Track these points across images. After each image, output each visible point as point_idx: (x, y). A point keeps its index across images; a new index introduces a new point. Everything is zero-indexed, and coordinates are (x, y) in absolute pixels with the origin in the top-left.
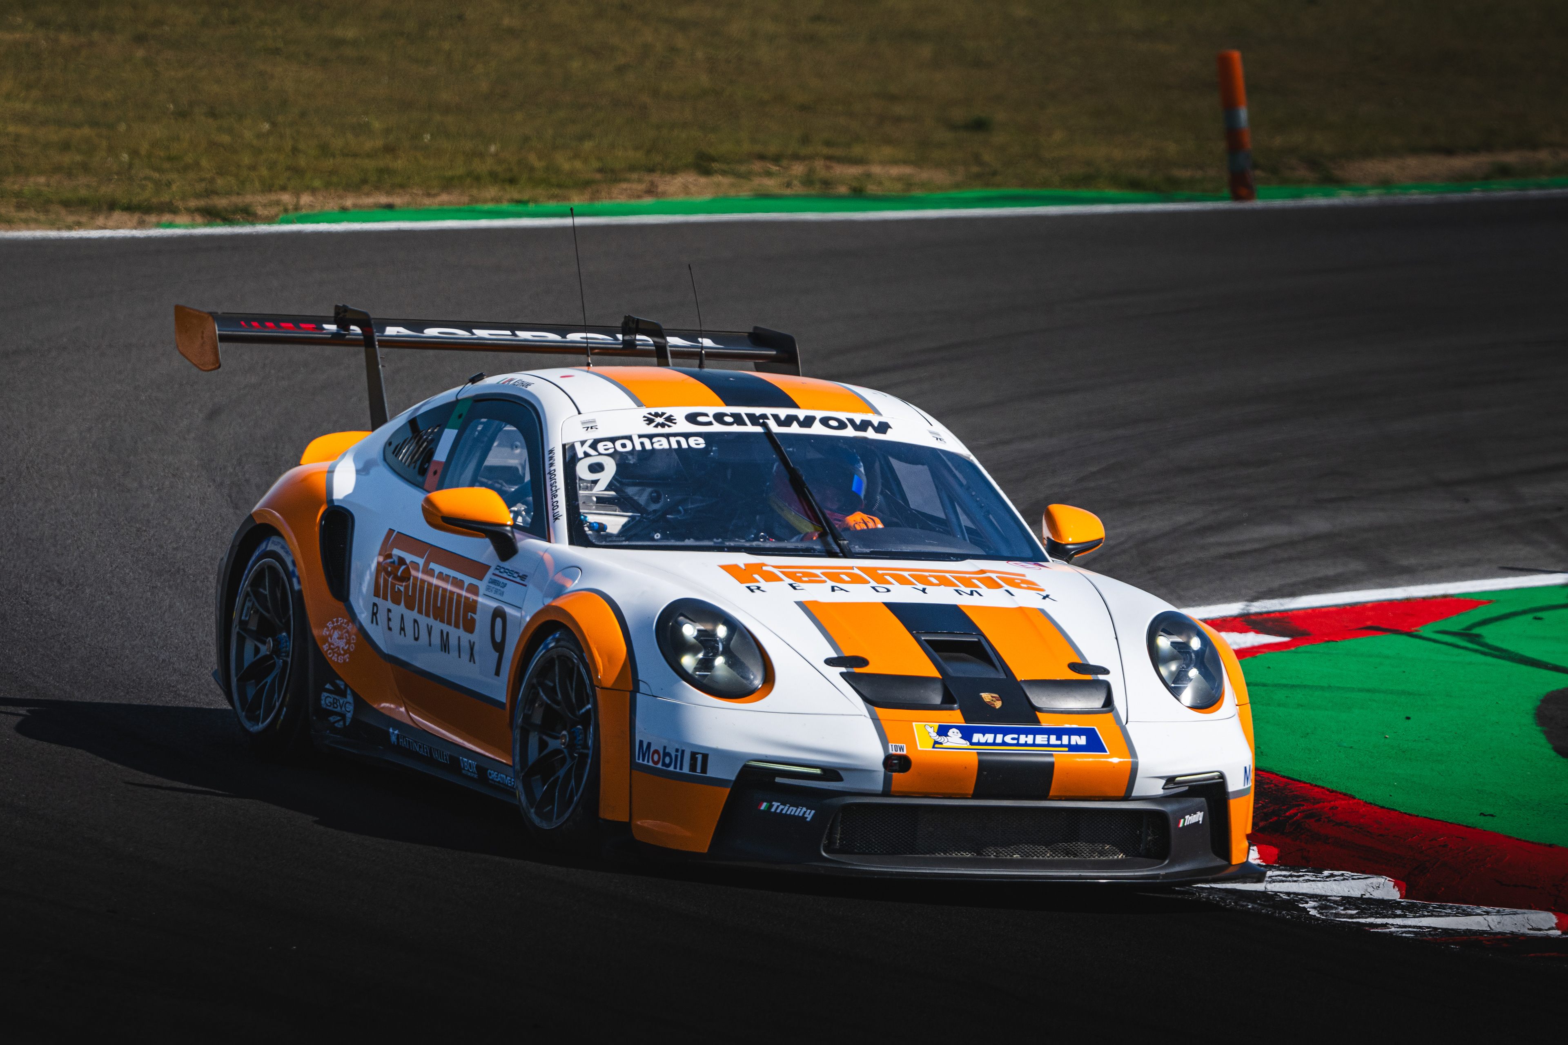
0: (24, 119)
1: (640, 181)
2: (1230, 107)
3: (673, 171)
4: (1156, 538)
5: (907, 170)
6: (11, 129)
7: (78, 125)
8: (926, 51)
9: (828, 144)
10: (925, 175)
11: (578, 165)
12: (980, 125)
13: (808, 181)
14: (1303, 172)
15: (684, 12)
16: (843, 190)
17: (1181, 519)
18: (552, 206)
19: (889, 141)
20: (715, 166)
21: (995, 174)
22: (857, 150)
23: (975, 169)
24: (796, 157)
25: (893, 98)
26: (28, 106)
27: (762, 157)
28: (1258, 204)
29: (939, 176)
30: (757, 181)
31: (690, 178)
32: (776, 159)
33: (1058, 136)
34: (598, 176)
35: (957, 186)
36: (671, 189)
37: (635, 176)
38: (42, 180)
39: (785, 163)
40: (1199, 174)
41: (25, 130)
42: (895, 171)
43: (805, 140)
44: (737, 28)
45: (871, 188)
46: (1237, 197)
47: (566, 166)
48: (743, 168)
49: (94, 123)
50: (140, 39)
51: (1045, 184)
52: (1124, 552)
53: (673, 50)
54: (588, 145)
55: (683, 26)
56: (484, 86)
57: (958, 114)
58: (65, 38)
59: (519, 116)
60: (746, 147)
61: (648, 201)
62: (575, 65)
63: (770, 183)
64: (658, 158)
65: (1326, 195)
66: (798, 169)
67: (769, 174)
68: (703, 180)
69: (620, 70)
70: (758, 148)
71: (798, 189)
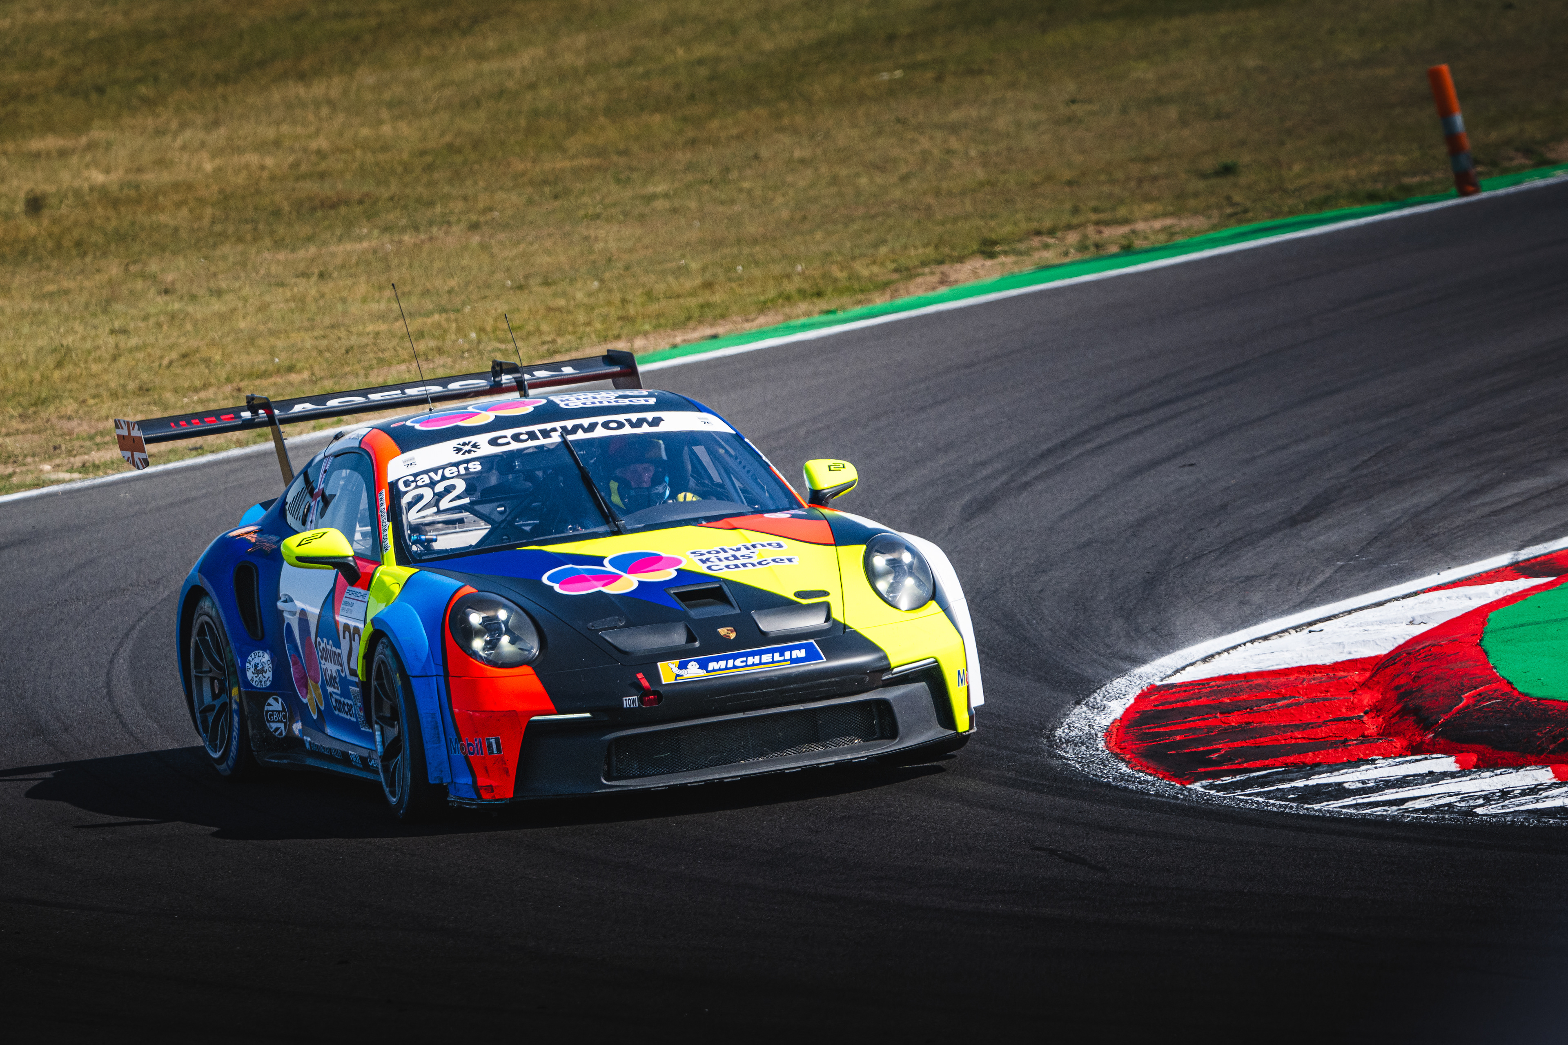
0: (382, 317)
1: (932, 273)
2: (1446, 114)
3: (961, 259)
4: (1427, 509)
5: (1168, 221)
6: (370, 328)
7: (428, 314)
8: (1172, 112)
9: (1095, 210)
10: (1184, 223)
11: (875, 269)
12: (1227, 170)
13: (1082, 247)
14: (1520, 160)
15: (955, 116)
16: (1114, 249)
17: (1447, 488)
18: (858, 310)
19: (1148, 199)
20: (998, 248)
21: (1246, 211)
22: (1122, 212)
23: (1229, 211)
24: (1069, 227)
25: (1148, 160)
26: (383, 306)
27: (1038, 233)
28: (1483, 195)
29: (1199, 222)
30: (1036, 256)
31: (977, 263)
32: (1052, 232)
33: (1297, 168)
34: (895, 276)
35: (1214, 228)
36: (961, 276)
37: (927, 270)
38: (403, 367)
39: (1059, 234)
40: (1426, 179)
41: (383, 327)
42: (1158, 224)
43: (1076, 211)
44: (1002, 122)
45: (1138, 243)
46: (1463, 193)
47: (865, 273)
48: (1022, 247)
49: (443, 310)
50: (474, 227)
51: (1291, 213)
52: (1401, 527)
53: (949, 152)
54: (883, 250)
55: (954, 129)
56: (785, 214)
57: (1208, 164)
58: (408, 238)
59: (819, 236)
60: (1024, 226)
61: (943, 290)
62: (863, 181)
63: (1049, 256)
64: (946, 250)
65: (1543, 177)
66: (1072, 238)
67: (1046, 247)
68: (989, 263)
69: (904, 179)
70: (1035, 225)
71: (1073, 255)
